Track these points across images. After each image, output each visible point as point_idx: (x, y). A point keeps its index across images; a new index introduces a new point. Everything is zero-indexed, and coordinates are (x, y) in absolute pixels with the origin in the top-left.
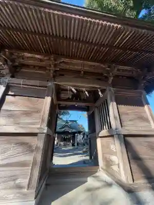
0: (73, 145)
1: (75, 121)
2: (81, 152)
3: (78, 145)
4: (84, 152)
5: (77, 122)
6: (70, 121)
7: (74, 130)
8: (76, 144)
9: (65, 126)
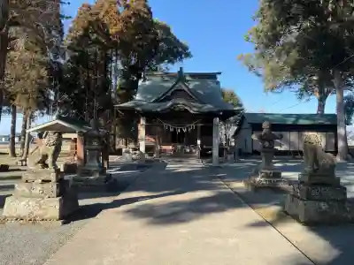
0: (205, 154)
1: (213, 76)
2: (239, 185)
3: (221, 154)
4: (257, 188)
5: (219, 78)
6: (194, 76)
7: (208, 107)
8: (215, 152)
9: (176, 93)
